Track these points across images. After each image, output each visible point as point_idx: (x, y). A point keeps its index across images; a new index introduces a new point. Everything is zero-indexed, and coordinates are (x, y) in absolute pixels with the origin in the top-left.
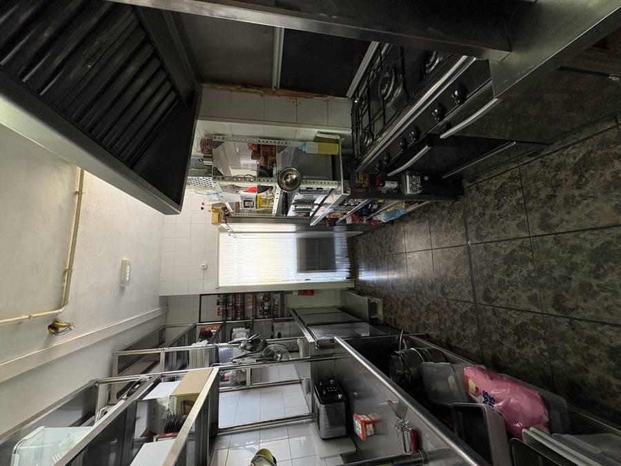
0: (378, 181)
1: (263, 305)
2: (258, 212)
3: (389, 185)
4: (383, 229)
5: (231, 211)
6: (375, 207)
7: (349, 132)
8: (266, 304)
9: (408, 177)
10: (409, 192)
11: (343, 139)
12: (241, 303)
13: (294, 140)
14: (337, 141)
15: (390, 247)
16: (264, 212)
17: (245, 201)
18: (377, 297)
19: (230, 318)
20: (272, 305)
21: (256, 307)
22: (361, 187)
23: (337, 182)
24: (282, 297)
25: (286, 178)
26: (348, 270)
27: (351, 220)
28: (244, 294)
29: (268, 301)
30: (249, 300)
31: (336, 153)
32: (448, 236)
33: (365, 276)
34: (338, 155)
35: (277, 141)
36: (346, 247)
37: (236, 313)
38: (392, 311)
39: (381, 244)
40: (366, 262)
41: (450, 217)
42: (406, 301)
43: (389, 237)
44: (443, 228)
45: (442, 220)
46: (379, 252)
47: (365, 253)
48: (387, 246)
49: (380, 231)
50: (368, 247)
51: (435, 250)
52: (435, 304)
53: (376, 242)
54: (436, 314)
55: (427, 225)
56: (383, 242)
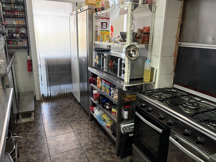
0: (127, 107)
1: (17, 32)
2: (97, 32)
3: (125, 114)
4: (85, 115)
5: (98, 13)
6: (107, 107)
7: (156, 87)
8: (18, 35)
9: (133, 124)
10: (122, 126)
11: (153, 84)
12: (17, 16)
13: (151, 55)
14: (151, 80)
15: (75, 121)
16: (97, 35)
17: (106, 23)
18: (35, 117)
19: (4, 6)
20: (16, 40)
21: (14, 27)
22: (124, 97)
23: (129, 82)
24: (24, 48)
26: (49, 95)
27: (95, 93)
28: (25, 18)
29: (20, 36)
30: (21, 22)
31: (144, 80)
32: (94, 155)
34: (143, 82)
35: (151, 45)
36: (66, 92)
37: (9, 11)
38: (28, 128)
39: (74, 115)
40: (58, 107)
41: (106, 154)
42: (39, 137)
43: (81, 119)
44: (98, 151)
45: (103, 149)
46: (69, 114)
47: (64, 105)
48: (74, 119)
49: (83, 113)
50: (69, 106)
51: (82, 149)
52: (44, 156)
53: (75, 112)
54: (37, 158)
55: (96, 141)
56: (76, 116)
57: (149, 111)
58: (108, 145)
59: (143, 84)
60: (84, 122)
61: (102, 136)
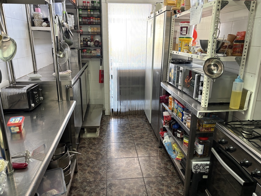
0: (203, 139)
1: (91, 40)
2: (175, 38)
3: (200, 149)
4: (154, 140)
5: (178, 15)
6: (179, 135)
7: (249, 117)
8: (92, 43)
9: (208, 163)
10: (194, 163)
11: (243, 113)
12: (93, 22)
13: (245, 72)
14: (241, 107)
15: (141, 144)
16: (175, 43)
17: (187, 27)
18: (100, 133)
19: (81, 12)
20: (91, 48)
21: (89, 35)
22: (199, 125)
23: (207, 106)
24: (97, 57)
25: (215, 65)
26: (119, 110)
27: (166, 115)
28: (100, 24)
29: (94, 45)
30: (96, 29)
31: (231, 106)
32: (155, 191)
33: (114, 124)
34: (228, 108)
35: (245, 57)
36: (137, 109)
37: (85, 18)
38: (91, 145)
39: (142, 137)
40: (126, 125)
41: (171, 193)
42: (100, 157)
43: (148, 144)
44: (162, 187)
45: (168, 186)
46: (136, 136)
47: (133, 124)
48: (141, 142)
49: (153, 137)
50: (138, 126)
51: (143, 180)
52: (101, 179)
53: (143, 134)
54: (94, 180)
55: (162, 175)
56: (144, 139)
57: (229, 150)
58: (176, 182)
59: (228, 112)
60: (152, 148)
61: (170, 170)
